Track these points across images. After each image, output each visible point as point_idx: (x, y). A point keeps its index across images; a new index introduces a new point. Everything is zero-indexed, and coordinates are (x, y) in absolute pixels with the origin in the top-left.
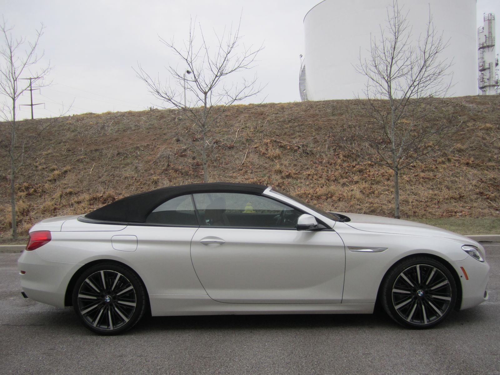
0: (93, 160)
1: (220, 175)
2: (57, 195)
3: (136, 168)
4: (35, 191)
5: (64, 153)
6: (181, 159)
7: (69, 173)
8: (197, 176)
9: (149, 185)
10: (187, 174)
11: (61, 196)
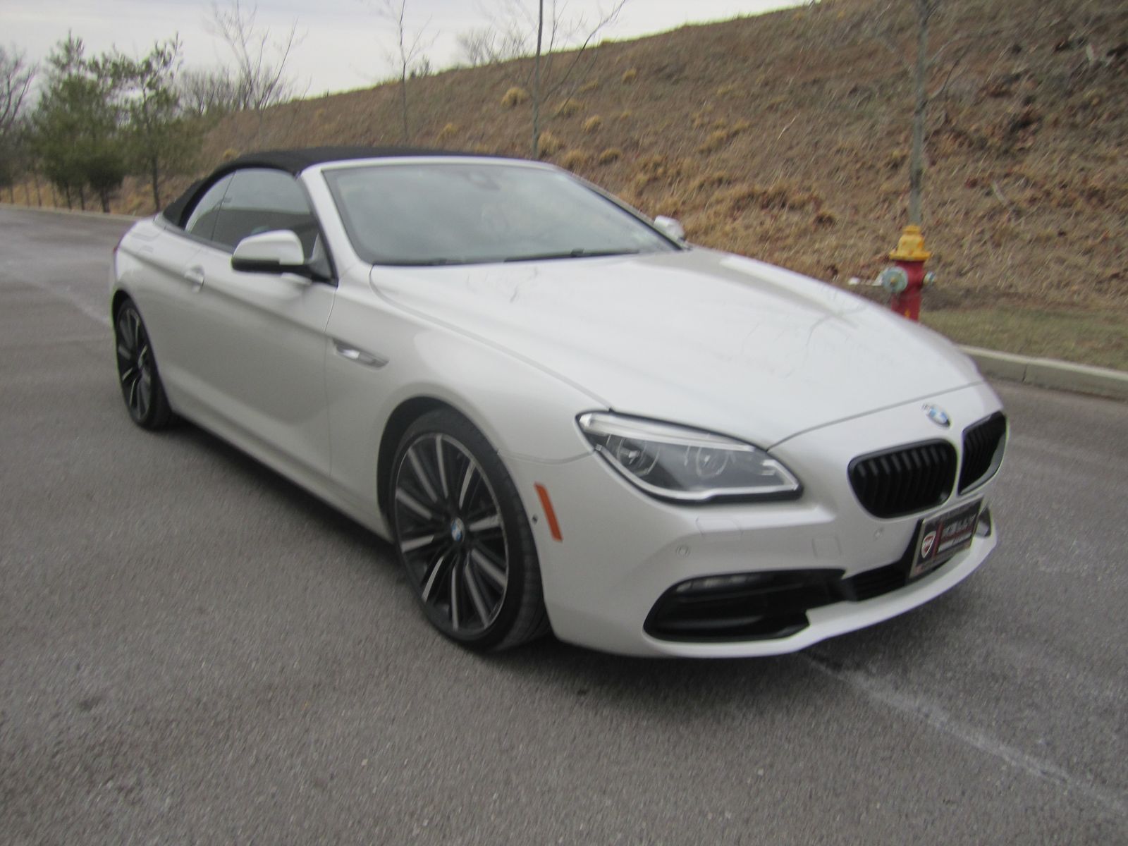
0: (799, 105)
1: (1072, 151)
2: (695, 183)
3: (872, 126)
4: (665, 172)
5: (755, 90)
6: (990, 106)
7: (741, 134)
8: (1006, 152)
9: (878, 172)
10: (982, 145)
11: (701, 186)
